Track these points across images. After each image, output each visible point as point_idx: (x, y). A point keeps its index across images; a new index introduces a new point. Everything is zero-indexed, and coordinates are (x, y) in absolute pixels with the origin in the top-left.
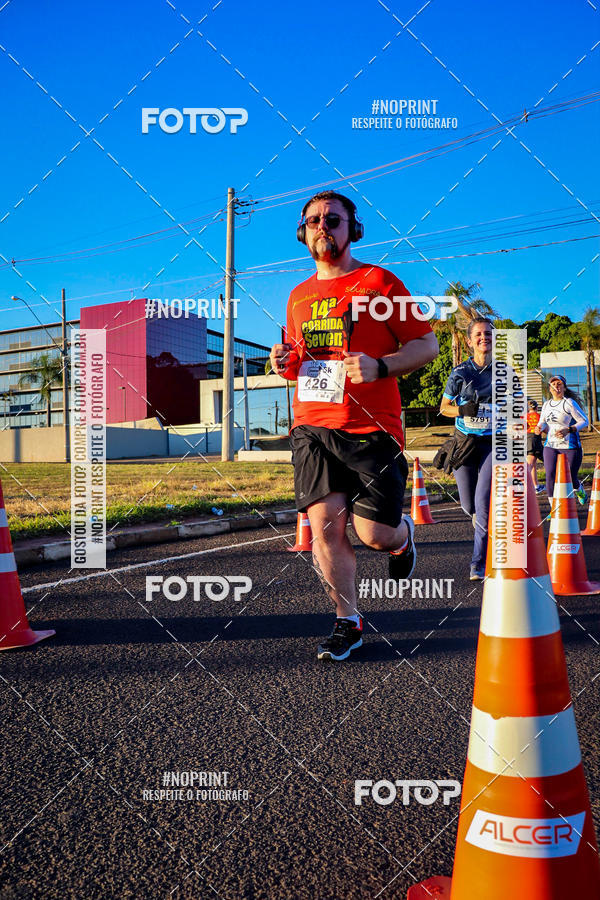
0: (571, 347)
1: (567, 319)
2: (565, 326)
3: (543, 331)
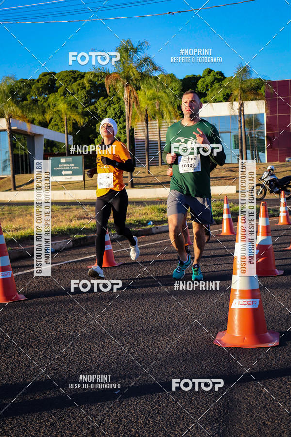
0: (224, 99)
1: (221, 74)
2: (219, 80)
3: (200, 85)
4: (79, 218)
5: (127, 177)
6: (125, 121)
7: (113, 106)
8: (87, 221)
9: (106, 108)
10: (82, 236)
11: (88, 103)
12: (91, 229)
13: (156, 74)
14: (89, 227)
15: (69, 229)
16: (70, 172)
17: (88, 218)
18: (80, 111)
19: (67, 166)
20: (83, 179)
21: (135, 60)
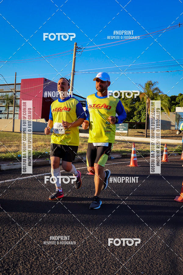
3: (177, 99)
4: (125, 147)
5: (145, 133)
6: (146, 111)
7: (142, 105)
8: (127, 148)
9: (139, 106)
10: (125, 154)
11: (132, 103)
12: (129, 152)
13: (160, 94)
14: (128, 151)
15: (121, 151)
16: (123, 129)
17: (128, 147)
18: (129, 106)
19: (121, 127)
20: (127, 132)
21: (152, 88)
